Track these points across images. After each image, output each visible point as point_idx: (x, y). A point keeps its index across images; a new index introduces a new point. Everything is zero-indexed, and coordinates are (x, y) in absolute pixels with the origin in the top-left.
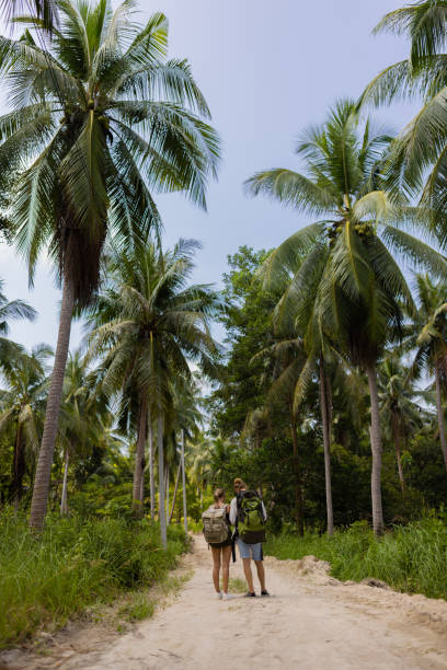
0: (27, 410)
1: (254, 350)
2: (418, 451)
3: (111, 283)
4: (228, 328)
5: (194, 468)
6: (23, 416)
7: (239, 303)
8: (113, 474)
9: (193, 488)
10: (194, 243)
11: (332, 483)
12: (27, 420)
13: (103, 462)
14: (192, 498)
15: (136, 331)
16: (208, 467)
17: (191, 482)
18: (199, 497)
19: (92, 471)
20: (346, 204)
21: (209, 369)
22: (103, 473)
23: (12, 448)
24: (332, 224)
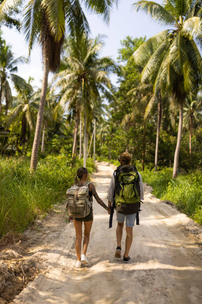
0: (26, 107)
5: (100, 134)
6: (24, 109)
7: (124, 64)
8: (63, 134)
9: (99, 142)
10: (104, 36)
12: (26, 111)
13: (60, 129)
14: (98, 147)
15: (76, 78)
16: (106, 134)
17: (98, 140)
18: (101, 146)
19: (55, 133)
20: (180, 22)
22: (60, 134)
23: (21, 122)
24: (172, 31)
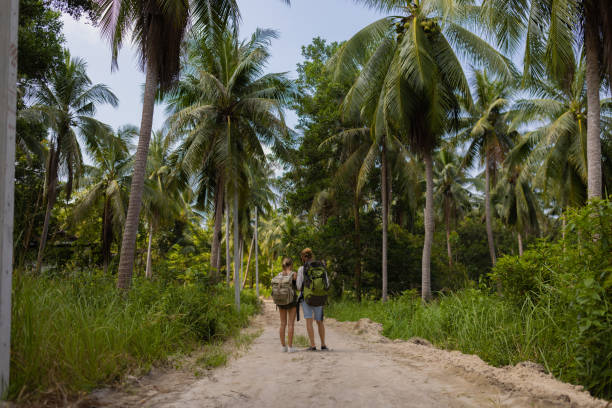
0: (114, 185)
1: (323, 136)
2: (466, 231)
3: (190, 69)
4: (300, 115)
5: (266, 242)
6: (110, 190)
7: (311, 92)
8: (192, 244)
9: (265, 258)
10: (270, 33)
11: (388, 257)
12: (114, 194)
13: (184, 234)
14: (263, 268)
15: (214, 115)
16: (278, 241)
17: (263, 253)
18: (270, 267)
19: (174, 242)
21: (281, 152)
22: (184, 244)
23: (100, 220)
24: (399, 20)
